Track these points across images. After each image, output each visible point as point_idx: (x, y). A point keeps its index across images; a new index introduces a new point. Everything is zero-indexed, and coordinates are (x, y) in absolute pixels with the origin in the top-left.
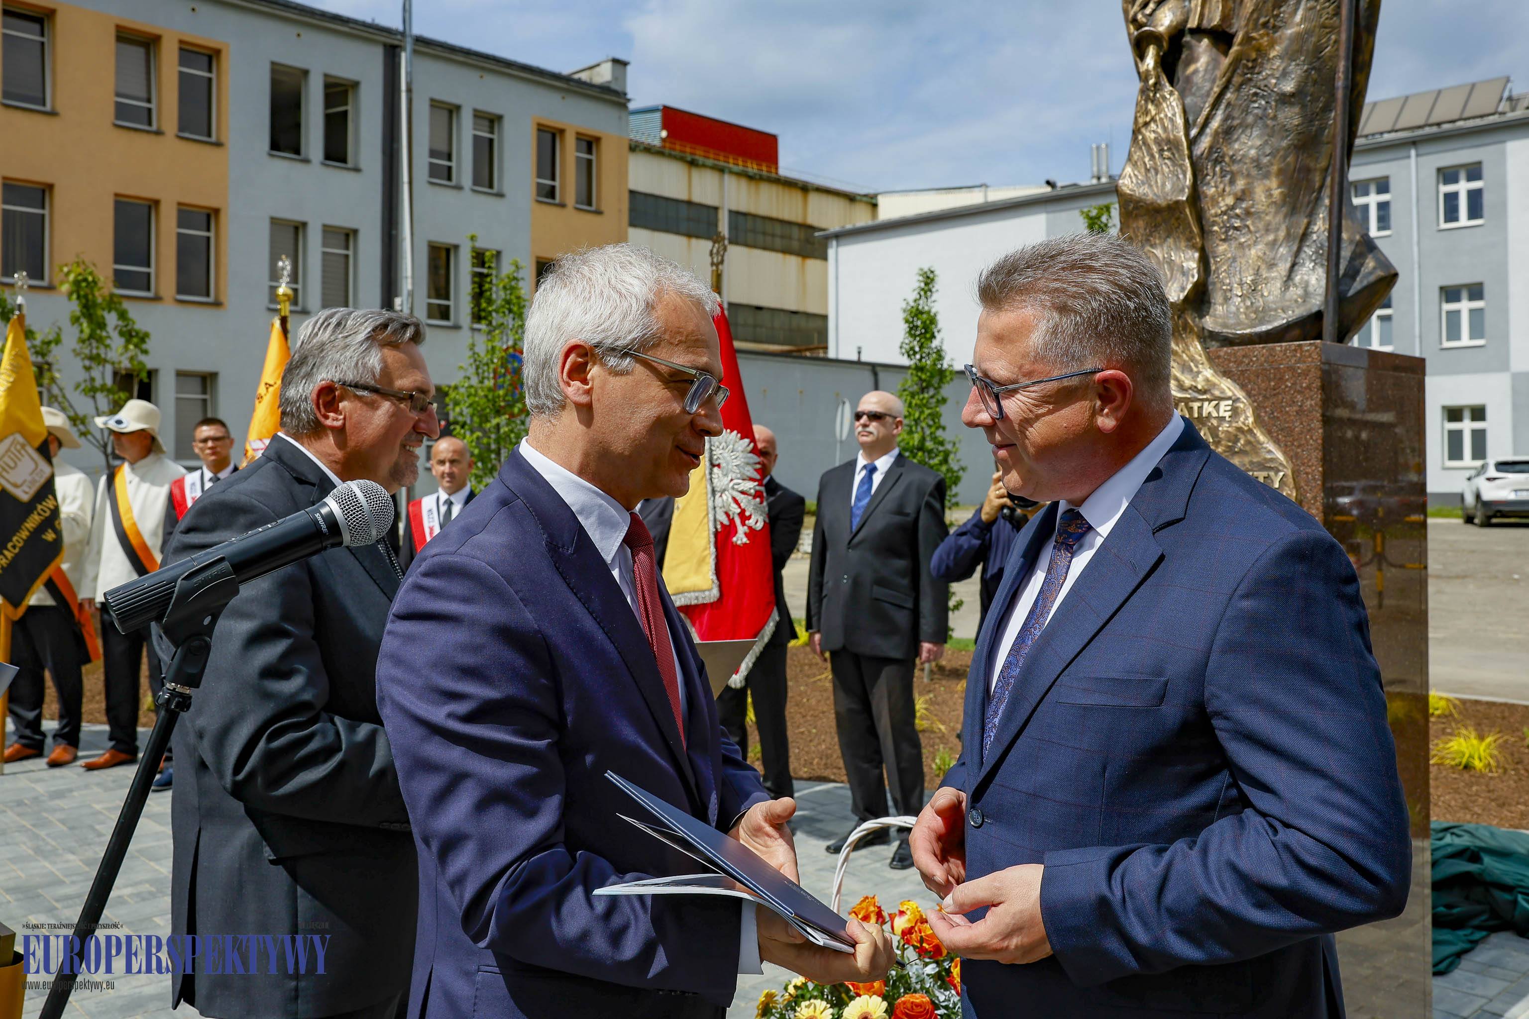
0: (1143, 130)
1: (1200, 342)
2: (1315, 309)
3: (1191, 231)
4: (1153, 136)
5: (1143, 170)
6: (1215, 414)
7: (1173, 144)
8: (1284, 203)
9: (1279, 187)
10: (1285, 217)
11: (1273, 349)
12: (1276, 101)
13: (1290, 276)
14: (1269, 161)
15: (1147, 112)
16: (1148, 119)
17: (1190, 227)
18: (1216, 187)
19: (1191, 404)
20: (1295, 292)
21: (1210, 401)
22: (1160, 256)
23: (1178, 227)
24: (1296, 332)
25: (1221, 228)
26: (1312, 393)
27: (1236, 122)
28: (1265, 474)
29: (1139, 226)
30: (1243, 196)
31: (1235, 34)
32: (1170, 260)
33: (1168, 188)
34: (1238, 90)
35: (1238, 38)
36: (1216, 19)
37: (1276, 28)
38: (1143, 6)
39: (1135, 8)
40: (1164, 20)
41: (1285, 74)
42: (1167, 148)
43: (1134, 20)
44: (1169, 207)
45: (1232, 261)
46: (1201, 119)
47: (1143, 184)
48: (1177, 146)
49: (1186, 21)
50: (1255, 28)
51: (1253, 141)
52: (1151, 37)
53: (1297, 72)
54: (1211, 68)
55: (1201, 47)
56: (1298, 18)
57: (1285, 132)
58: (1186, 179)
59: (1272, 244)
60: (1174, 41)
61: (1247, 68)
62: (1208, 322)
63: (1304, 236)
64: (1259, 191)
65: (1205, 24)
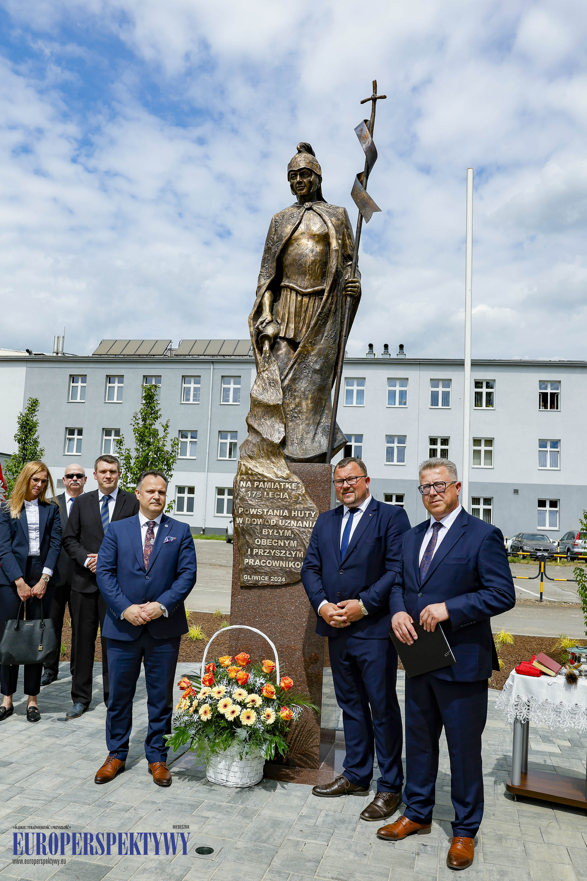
0: (262, 373)
1: (284, 460)
2: (324, 451)
3: (282, 416)
4: (266, 376)
5: (262, 389)
6: (290, 488)
7: (275, 382)
8: (312, 410)
9: (311, 404)
10: (313, 415)
11: (314, 465)
12: (312, 371)
13: (314, 438)
14: (308, 393)
15: (264, 366)
16: (265, 369)
17: (282, 414)
18: (289, 400)
19: (281, 484)
20: (316, 445)
21: (289, 483)
22: (269, 424)
23: (277, 414)
24: (317, 459)
25: (290, 416)
26: (328, 483)
27: (297, 377)
28: (309, 512)
29: (259, 411)
30: (299, 405)
31: (299, 343)
32: (273, 427)
33: (273, 398)
34: (299, 364)
35: (301, 345)
36: (292, 336)
37: (314, 344)
38: (262, 323)
39: (258, 323)
40: (270, 331)
41: (316, 362)
42: (272, 383)
43: (258, 328)
44: (274, 406)
45: (294, 429)
46: (285, 373)
47: (262, 394)
48: (277, 382)
49: (278, 333)
50: (307, 343)
51: (303, 385)
52: (267, 337)
53: (320, 362)
54: (287, 354)
55: (284, 344)
56: (322, 342)
57: (314, 383)
58: (281, 396)
59: (308, 425)
60: (275, 340)
61: (303, 357)
62: (286, 452)
63: (319, 423)
64: (304, 404)
65: (287, 336)
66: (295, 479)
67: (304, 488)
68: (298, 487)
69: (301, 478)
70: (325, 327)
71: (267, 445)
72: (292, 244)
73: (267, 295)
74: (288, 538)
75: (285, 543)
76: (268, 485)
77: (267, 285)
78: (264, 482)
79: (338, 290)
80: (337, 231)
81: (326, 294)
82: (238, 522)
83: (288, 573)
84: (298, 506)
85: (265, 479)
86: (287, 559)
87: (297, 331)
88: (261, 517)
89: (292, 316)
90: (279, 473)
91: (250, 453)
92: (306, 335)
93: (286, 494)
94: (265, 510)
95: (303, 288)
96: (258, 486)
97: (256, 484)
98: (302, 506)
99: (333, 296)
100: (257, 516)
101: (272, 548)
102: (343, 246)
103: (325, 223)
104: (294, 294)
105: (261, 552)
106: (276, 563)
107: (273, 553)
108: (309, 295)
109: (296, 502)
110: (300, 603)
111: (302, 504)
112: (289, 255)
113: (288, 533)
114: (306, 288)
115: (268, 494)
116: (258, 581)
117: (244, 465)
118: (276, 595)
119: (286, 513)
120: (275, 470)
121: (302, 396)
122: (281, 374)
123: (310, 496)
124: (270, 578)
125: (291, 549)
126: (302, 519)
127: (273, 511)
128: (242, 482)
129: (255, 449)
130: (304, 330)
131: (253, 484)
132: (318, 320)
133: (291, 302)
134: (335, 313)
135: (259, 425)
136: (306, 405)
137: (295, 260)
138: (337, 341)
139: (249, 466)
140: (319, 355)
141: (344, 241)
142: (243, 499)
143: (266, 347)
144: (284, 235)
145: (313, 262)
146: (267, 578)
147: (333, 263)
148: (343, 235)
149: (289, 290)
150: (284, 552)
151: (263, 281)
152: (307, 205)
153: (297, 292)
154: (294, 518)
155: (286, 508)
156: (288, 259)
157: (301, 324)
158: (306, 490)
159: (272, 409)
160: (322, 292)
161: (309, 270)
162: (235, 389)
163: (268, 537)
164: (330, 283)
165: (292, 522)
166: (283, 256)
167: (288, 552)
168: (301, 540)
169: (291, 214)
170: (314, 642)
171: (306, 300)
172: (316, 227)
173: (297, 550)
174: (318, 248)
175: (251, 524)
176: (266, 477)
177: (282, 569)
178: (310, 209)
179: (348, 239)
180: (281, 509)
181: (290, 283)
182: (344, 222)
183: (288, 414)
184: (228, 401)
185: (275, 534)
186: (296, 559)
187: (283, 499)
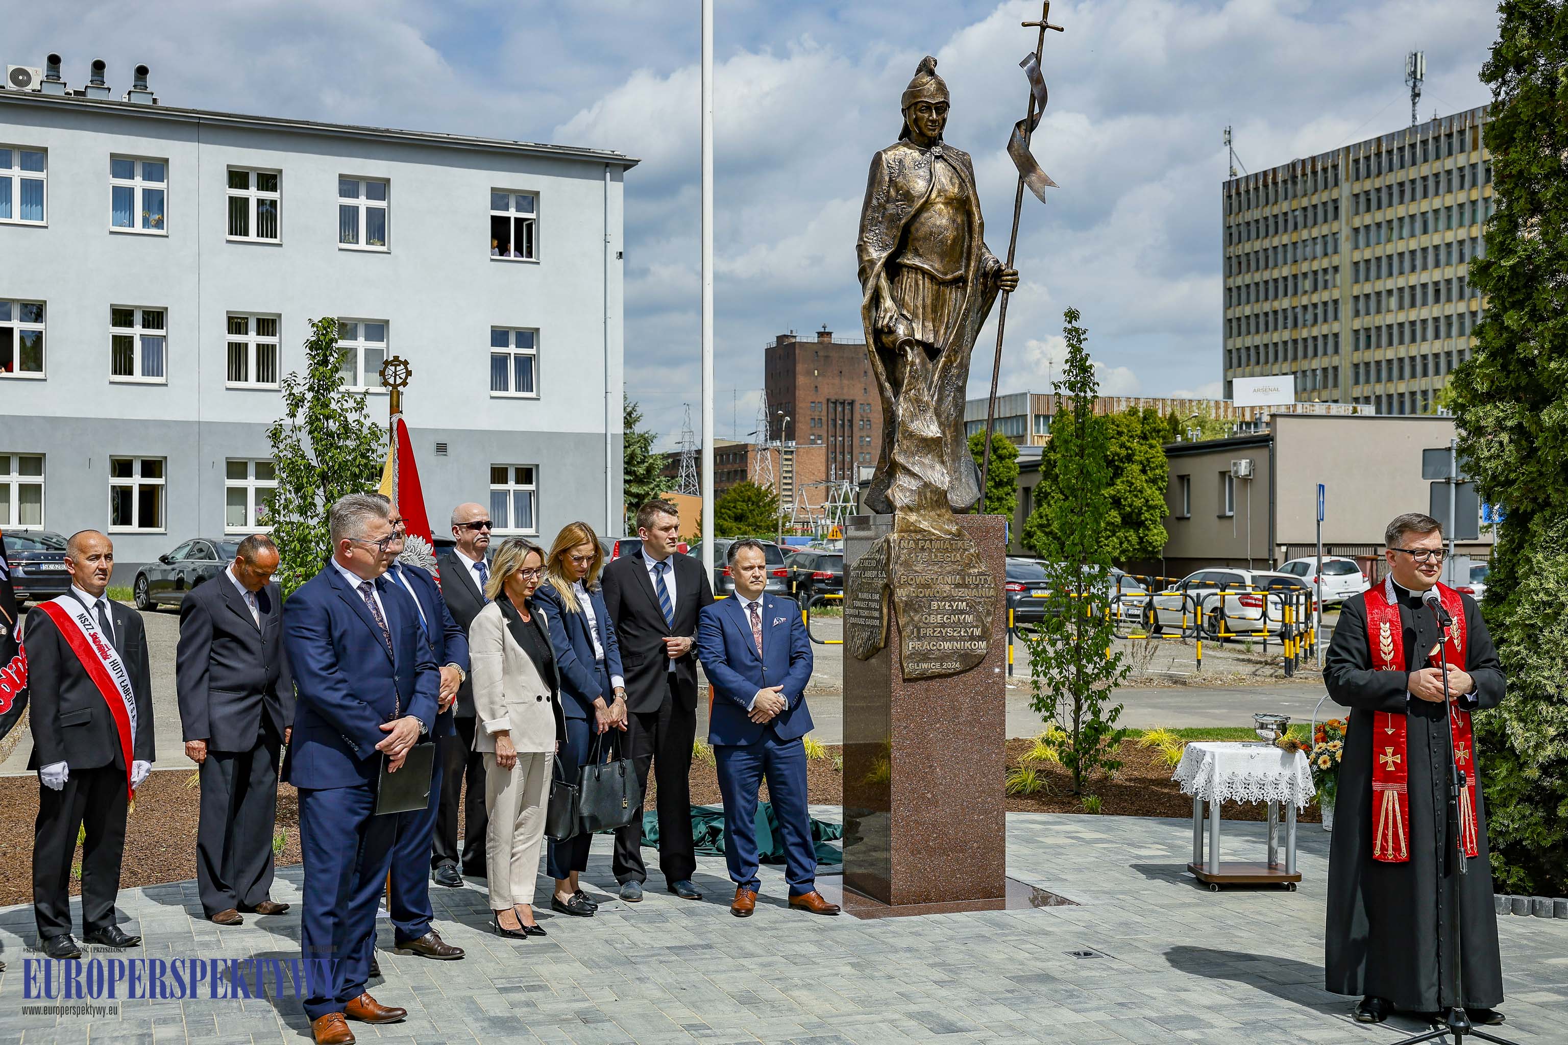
0: (910, 392)
1: (950, 511)
4: (914, 397)
5: (911, 415)
6: (962, 547)
7: (926, 405)
14: (952, 418)
15: (911, 383)
16: (912, 387)
19: (951, 542)
21: (960, 541)
22: (926, 463)
23: (935, 451)
26: (1002, 539)
29: (910, 445)
31: (941, 350)
32: (935, 468)
35: (945, 354)
36: (931, 339)
37: (956, 352)
40: (902, 331)
41: (958, 376)
42: (922, 405)
44: (932, 439)
46: (931, 391)
47: (912, 422)
49: (913, 335)
50: (951, 351)
51: (946, 407)
54: (924, 364)
57: (957, 405)
61: (946, 369)
63: (961, 458)
65: (925, 340)
66: (967, 535)
67: (976, 547)
68: (969, 546)
71: (931, 492)
72: (928, 210)
73: (884, 274)
74: (962, 612)
75: (959, 619)
76: (935, 545)
77: (883, 260)
78: (930, 540)
82: (898, 595)
83: (963, 656)
84: (972, 571)
85: (932, 537)
86: (961, 639)
87: (935, 332)
88: (929, 586)
89: (929, 310)
90: (947, 529)
92: (951, 341)
93: (959, 555)
94: (934, 578)
95: (942, 273)
96: (922, 547)
97: (921, 544)
98: (976, 570)
100: (924, 586)
101: (943, 625)
103: (963, 181)
104: (928, 280)
105: (929, 632)
106: (947, 645)
107: (944, 632)
108: (948, 283)
109: (969, 565)
110: (976, 693)
111: (975, 567)
113: (963, 606)
114: (946, 274)
115: (936, 556)
116: (927, 670)
117: (903, 519)
118: (947, 686)
119: (958, 580)
120: (941, 524)
121: (946, 423)
124: (941, 665)
125: (966, 625)
126: (977, 587)
127: (943, 578)
130: (943, 331)
131: (916, 544)
133: (926, 290)
135: (913, 464)
139: (911, 520)
140: (960, 366)
142: (904, 565)
143: (910, 356)
146: (938, 664)
149: (921, 273)
150: (958, 630)
151: (876, 254)
152: (937, 150)
154: (968, 586)
155: (958, 574)
157: (938, 323)
158: (979, 549)
159: (928, 443)
160: (960, 279)
161: (950, 249)
163: (938, 612)
165: (965, 590)
167: (963, 630)
168: (978, 613)
169: (915, 160)
172: (956, 188)
173: (973, 627)
174: (960, 219)
175: (917, 597)
176: (933, 535)
177: (955, 652)
178: (941, 157)
180: (953, 575)
185: (947, 608)
186: (972, 638)
187: (953, 563)
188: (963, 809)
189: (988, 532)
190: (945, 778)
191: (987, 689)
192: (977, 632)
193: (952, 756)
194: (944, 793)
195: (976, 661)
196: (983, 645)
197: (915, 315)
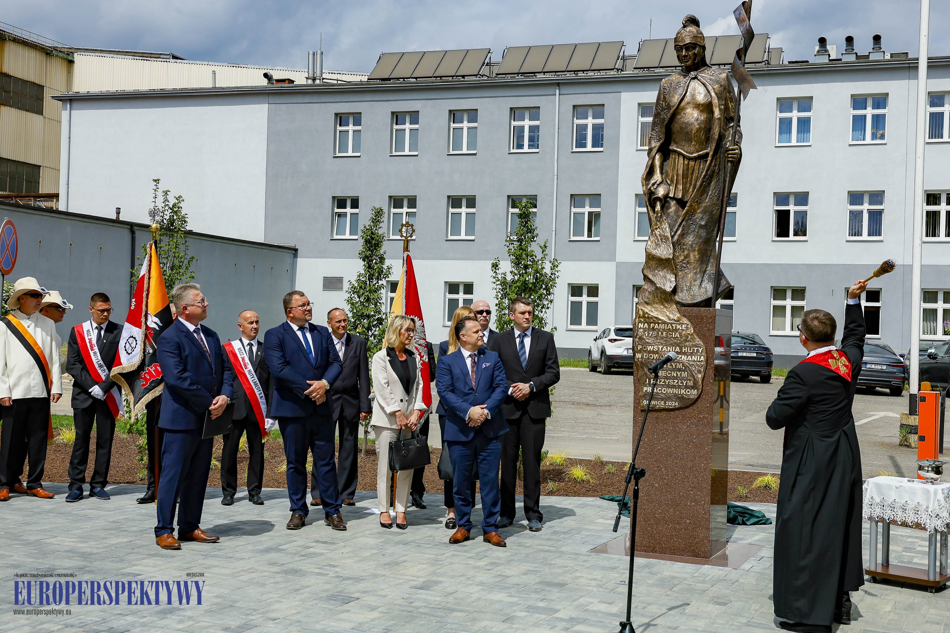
1: (675, 305)
2: (709, 296)
3: (673, 268)
4: (659, 233)
5: (655, 245)
6: (680, 328)
7: (666, 238)
9: (698, 255)
10: (699, 265)
12: (698, 227)
14: (695, 246)
15: (657, 225)
16: (657, 227)
17: (673, 266)
18: (679, 253)
19: (673, 325)
21: (679, 324)
22: (662, 275)
23: (668, 266)
24: (703, 304)
25: (679, 267)
27: (685, 232)
28: (697, 349)
29: (653, 263)
30: (687, 256)
31: (687, 202)
32: (665, 277)
33: (665, 253)
34: (687, 221)
35: (688, 204)
36: (680, 196)
37: (700, 203)
38: (654, 184)
39: (650, 185)
40: (661, 192)
41: (702, 218)
42: (664, 238)
43: (650, 189)
44: (666, 259)
45: (683, 278)
46: (675, 230)
47: (655, 249)
48: (668, 238)
49: (668, 194)
50: (694, 202)
51: (690, 239)
52: (658, 199)
53: (706, 218)
54: (676, 212)
55: (673, 203)
56: (707, 200)
57: (701, 237)
58: (671, 251)
59: (695, 273)
60: (665, 200)
61: (690, 214)
62: (677, 298)
63: (705, 272)
64: (692, 255)
65: (676, 196)
66: (685, 321)
67: (692, 329)
68: (687, 328)
69: (689, 320)
70: (709, 187)
71: (661, 293)
72: (680, 114)
73: (657, 157)
74: (679, 370)
75: (677, 374)
76: (662, 326)
77: (657, 148)
78: (659, 323)
79: (721, 152)
80: (719, 98)
81: (710, 158)
82: (637, 357)
83: (680, 398)
84: (687, 343)
85: (660, 321)
86: (679, 387)
87: (685, 191)
88: (657, 352)
89: (680, 178)
90: (671, 316)
91: (647, 300)
92: (693, 196)
93: (677, 333)
94: (660, 347)
95: (689, 153)
96: (653, 327)
97: (652, 325)
98: (691, 344)
99: (716, 159)
100: (653, 352)
101: (666, 378)
102: (726, 110)
103: (709, 92)
104: (681, 159)
106: (670, 391)
107: (667, 382)
108: (695, 159)
109: (686, 341)
110: (691, 423)
111: (691, 341)
112: (677, 123)
113: (680, 366)
114: (692, 153)
115: (662, 334)
116: (656, 405)
117: (641, 309)
118: (670, 417)
119: (678, 349)
120: (668, 313)
121: (690, 249)
122: (671, 230)
123: (698, 335)
124: (665, 403)
125: (682, 379)
126: (692, 354)
127: (667, 348)
128: (640, 324)
129: (651, 296)
130: (691, 190)
131: (649, 326)
132: (703, 182)
133: (679, 165)
134: (718, 173)
135: (653, 275)
136: (694, 256)
137: (681, 128)
138: (721, 198)
139: (646, 310)
140: (704, 212)
141: (726, 106)
142: (641, 338)
143: (658, 207)
144: (672, 104)
145: (698, 130)
146: (662, 403)
147: (716, 131)
148: (726, 100)
149: (677, 154)
150: (676, 381)
151: (653, 145)
152: (693, 74)
153: (684, 157)
154: (685, 354)
155: (678, 346)
156: (676, 127)
157: (688, 185)
158: (694, 330)
159: (664, 262)
160: (707, 155)
161: (694, 137)
162: (595, 127)
164: (713, 148)
165: (683, 356)
166: (672, 123)
167: (680, 382)
168: (691, 371)
169: (678, 82)
170: (703, 455)
171: (692, 163)
172: (701, 97)
173: (687, 380)
174: (703, 117)
175: (648, 359)
176: (660, 320)
177: (675, 395)
178: (695, 78)
179: (731, 102)
180: (674, 346)
181: (678, 148)
182: (727, 87)
183: (678, 265)
184: (584, 146)
185: (669, 367)
186: (687, 387)
187: (675, 338)
188: (680, 497)
189: (702, 319)
190: (668, 476)
191: (699, 421)
192: (691, 383)
193: (673, 462)
194: (667, 485)
195: (690, 402)
196: (695, 392)
197: (672, 181)
